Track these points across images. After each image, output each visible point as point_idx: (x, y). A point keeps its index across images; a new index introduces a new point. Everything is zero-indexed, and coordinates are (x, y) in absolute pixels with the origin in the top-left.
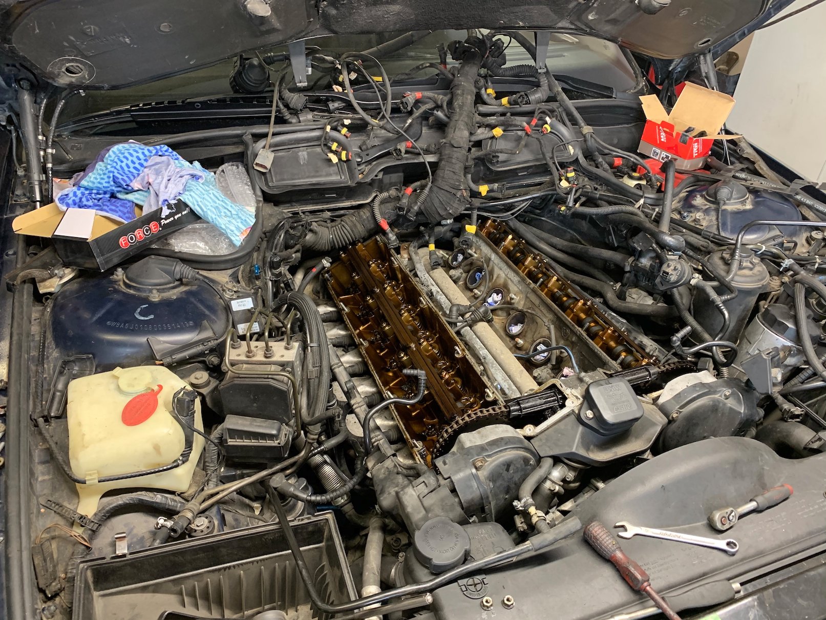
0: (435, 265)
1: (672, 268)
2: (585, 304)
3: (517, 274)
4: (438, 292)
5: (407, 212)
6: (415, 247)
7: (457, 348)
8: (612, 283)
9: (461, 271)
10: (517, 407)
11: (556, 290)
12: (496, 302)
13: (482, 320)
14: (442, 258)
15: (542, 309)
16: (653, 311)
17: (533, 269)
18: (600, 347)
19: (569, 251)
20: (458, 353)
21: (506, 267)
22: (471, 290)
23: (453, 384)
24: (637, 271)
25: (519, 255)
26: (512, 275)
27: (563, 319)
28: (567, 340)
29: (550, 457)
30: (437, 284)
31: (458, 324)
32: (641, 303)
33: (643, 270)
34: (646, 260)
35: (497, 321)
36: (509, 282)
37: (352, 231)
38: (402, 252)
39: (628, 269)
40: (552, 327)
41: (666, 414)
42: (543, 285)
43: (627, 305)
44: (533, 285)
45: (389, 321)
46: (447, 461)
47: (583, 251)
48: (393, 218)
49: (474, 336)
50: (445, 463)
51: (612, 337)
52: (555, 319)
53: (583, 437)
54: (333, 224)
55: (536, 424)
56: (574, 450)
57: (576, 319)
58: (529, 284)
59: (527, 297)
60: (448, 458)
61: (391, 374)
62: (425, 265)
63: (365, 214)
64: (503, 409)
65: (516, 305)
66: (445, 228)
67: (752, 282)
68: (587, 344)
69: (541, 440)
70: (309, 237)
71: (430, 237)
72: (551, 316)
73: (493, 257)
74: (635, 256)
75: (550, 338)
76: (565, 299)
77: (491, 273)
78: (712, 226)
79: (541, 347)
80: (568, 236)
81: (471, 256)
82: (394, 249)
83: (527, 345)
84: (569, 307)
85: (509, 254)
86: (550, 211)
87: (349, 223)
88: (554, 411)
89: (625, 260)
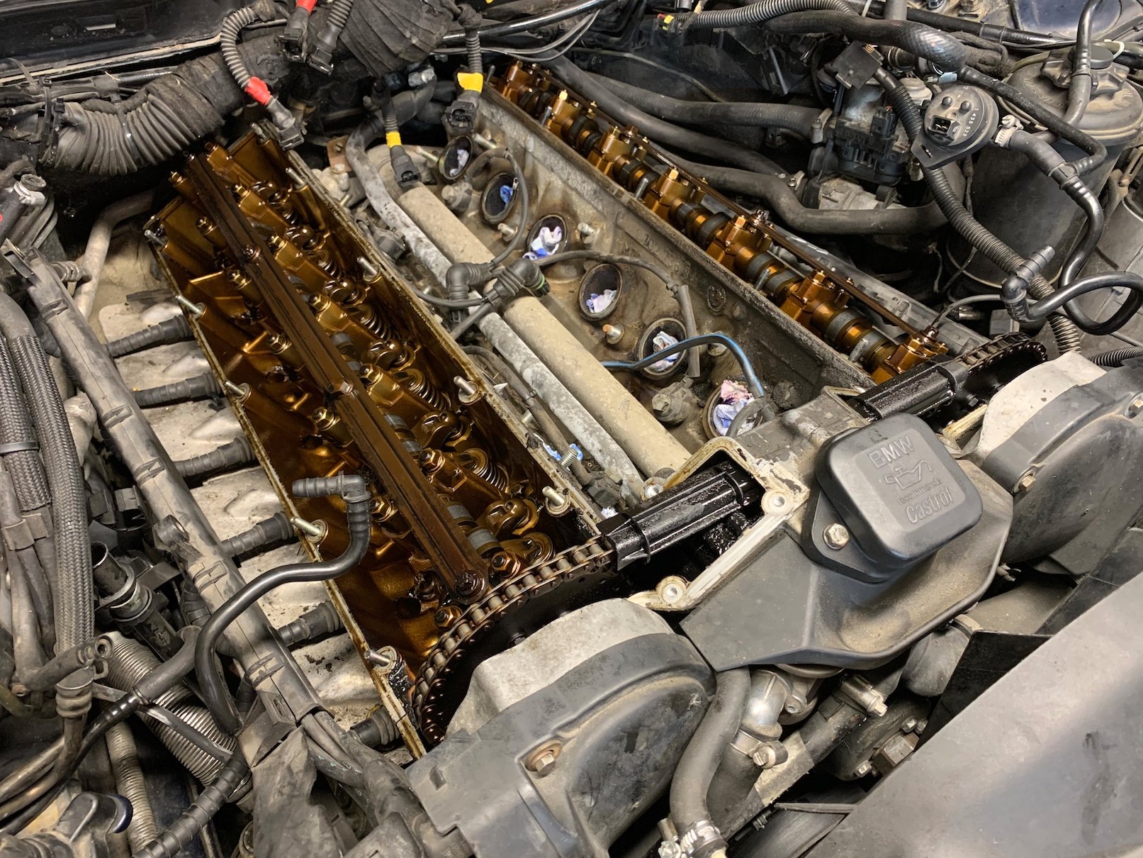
0: (407, 179)
1: (955, 107)
2: (748, 225)
3: (589, 174)
4: (419, 240)
5: (309, 55)
6: (357, 145)
7: (460, 381)
8: (782, 176)
9: (466, 186)
10: (634, 539)
11: (678, 203)
12: (551, 248)
13: (523, 293)
14: (425, 164)
15: (654, 248)
16: (883, 224)
17: (622, 161)
18: (798, 320)
19: (688, 118)
20: (466, 393)
21: (562, 163)
22: (494, 227)
23: (459, 478)
24: (841, 140)
25: (586, 134)
26: (577, 179)
27: (708, 267)
28: (721, 315)
29: (741, 668)
30: (418, 223)
31: (471, 309)
32: (851, 208)
33: (857, 133)
34: (860, 111)
35: (558, 289)
36: (574, 197)
37: (179, 114)
38: (332, 161)
39: (819, 137)
40: (684, 290)
41: (1006, 481)
42: (651, 194)
43: (825, 216)
44: (627, 196)
45: (286, 328)
46: (443, 769)
47: (718, 113)
48: (280, 74)
49: (511, 334)
50: (437, 781)
51: (821, 296)
52: (687, 271)
53: (823, 599)
54: (129, 103)
55: (690, 576)
56: (805, 644)
57: (731, 260)
58: (619, 194)
59: (617, 227)
60: (448, 757)
61: (323, 453)
62: (386, 184)
63: (207, 69)
64: (598, 552)
65: (595, 250)
66: (420, 94)
67: (1118, 125)
68: (772, 322)
69: (709, 619)
70: (68, 141)
71: (385, 117)
72: (676, 264)
73: (532, 143)
74: (832, 108)
75: (680, 314)
76: (700, 219)
77: (532, 183)
78: (998, 14)
79: (664, 340)
80: (682, 89)
81: (484, 148)
82: (297, 149)
83: (631, 338)
84: (712, 238)
85: (565, 134)
86: (640, 35)
87: (168, 96)
88: (734, 533)
89: (810, 119)
